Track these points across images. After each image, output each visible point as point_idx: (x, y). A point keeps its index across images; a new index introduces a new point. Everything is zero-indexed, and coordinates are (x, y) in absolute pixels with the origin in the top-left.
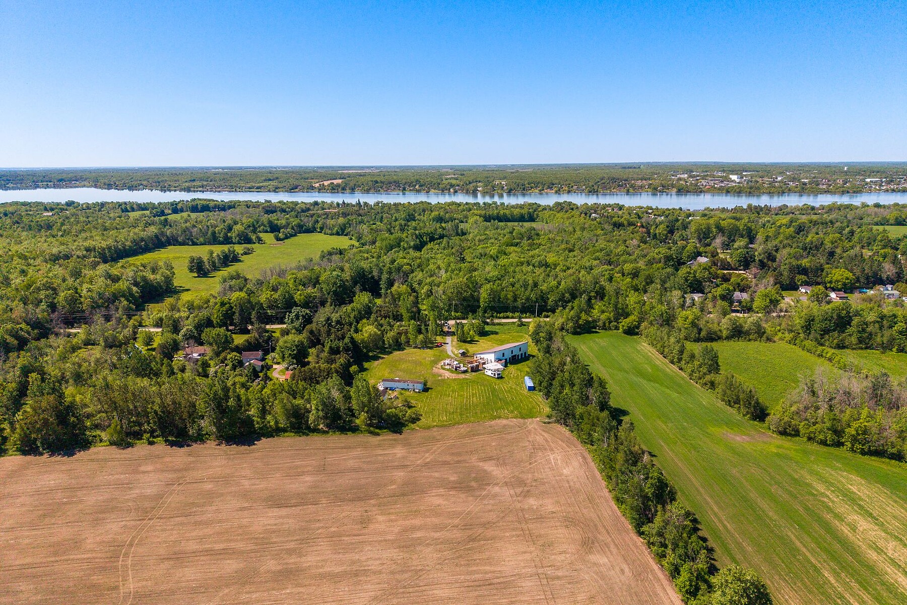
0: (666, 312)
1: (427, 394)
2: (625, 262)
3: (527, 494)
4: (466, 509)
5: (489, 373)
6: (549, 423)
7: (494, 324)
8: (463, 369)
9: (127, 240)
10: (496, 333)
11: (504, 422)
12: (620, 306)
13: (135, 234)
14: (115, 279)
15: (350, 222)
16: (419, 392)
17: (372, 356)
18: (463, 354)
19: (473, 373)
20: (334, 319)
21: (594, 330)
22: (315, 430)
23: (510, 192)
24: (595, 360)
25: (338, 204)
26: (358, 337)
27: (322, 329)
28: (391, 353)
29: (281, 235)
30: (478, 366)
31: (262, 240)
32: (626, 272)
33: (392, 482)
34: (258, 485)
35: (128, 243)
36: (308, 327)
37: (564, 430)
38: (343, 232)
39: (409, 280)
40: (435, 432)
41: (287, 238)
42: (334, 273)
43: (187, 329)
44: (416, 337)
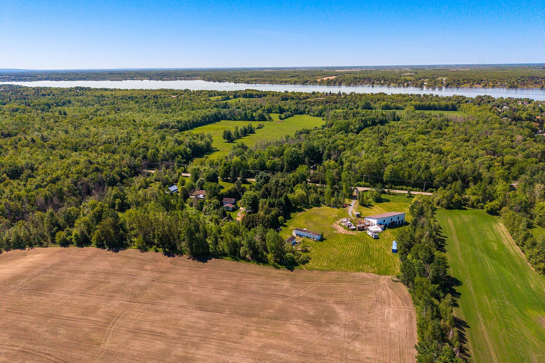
0: (525, 201)
1: (321, 243)
2: (507, 153)
3: (355, 338)
4: (310, 340)
5: (370, 233)
6: (396, 281)
7: (389, 194)
8: (353, 227)
9: (199, 117)
10: (388, 201)
11: (364, 275)
12: (487, 192)
13: (204, 113)
14: (180, 143)
15: (326, 109)
16: (317, 241)
17: (299, 208)
18: (358, 216)
19: (359, 232)
20: (280, 182)
21: (464, 207)
22: (244, 258)
23: (447, 86)
24: (454, 233)
25: (327, 94)
26: (291, 196)
27: (272, 187)
28: (311, 208)
29: (283, 116)
30: (363, 227)
31: (271, 119)
32: (505, 162)
33: (272, 307)
34: (197, 291)
35: (200, 119)
36: (265, 185)
37: (405, 290)
38: (321, 115)
39: (341, 156)
40: (314, 274)
41: (286, 117)
42: (293, 149)
43: (201, 180)
44: (330, 199)
